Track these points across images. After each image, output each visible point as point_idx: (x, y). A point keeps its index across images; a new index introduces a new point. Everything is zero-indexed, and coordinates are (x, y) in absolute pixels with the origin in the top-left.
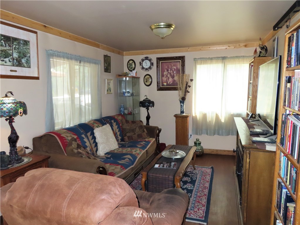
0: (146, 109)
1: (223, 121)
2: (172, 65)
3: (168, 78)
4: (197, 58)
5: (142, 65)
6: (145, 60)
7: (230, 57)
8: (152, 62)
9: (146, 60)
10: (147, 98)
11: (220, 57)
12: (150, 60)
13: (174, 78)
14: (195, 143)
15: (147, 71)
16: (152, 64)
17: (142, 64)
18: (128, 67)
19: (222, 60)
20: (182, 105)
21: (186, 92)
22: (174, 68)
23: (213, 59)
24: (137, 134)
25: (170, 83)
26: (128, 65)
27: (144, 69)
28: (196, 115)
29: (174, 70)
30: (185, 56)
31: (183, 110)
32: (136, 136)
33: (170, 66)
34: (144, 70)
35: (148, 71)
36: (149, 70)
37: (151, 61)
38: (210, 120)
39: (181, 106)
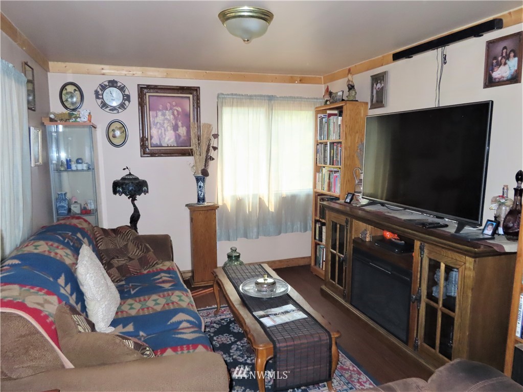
0: (129, 198)
1: (272, 209)
2: (174, 103)
3: (165, 130)
4: (225, 93)
5: (103, 98)
6: (110, 87)
7: (280, 97)
8: (127, 93)
9: (111, 89)
10: (130, 174)
11: (264, 96)
12: (122, 89)
13: (178, 130)
14: (229, 257)
15: (115, 112)
16: (127, 98)
17: (101, 97)
18: (64, 100)
19: (267, 101)
20: (202, 185)
21: (209, 159)
22: (177, 110)
23: (254, 98)
24: (136, 258)
25: (169, 140)
26: (63, 96)
27: (107, 107)
28: (225, 202)
29: (178, 114)
30: (199, 87)
31: (204, 196)
32: (135, 262)
33: (168, 104)
34: (107, 110)
35: (118, 112)
36: (120, 110)
37: (124, 92)
38: (251, 210)
39: (200, 187)
